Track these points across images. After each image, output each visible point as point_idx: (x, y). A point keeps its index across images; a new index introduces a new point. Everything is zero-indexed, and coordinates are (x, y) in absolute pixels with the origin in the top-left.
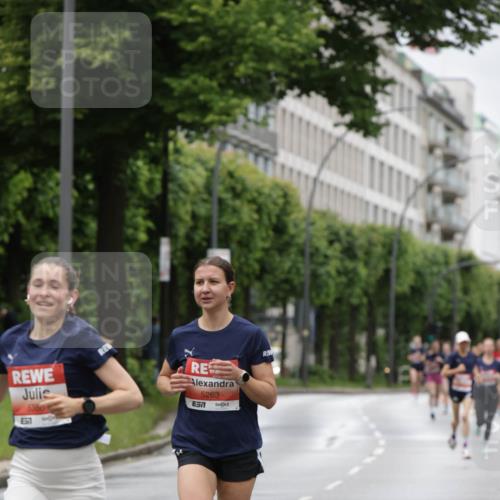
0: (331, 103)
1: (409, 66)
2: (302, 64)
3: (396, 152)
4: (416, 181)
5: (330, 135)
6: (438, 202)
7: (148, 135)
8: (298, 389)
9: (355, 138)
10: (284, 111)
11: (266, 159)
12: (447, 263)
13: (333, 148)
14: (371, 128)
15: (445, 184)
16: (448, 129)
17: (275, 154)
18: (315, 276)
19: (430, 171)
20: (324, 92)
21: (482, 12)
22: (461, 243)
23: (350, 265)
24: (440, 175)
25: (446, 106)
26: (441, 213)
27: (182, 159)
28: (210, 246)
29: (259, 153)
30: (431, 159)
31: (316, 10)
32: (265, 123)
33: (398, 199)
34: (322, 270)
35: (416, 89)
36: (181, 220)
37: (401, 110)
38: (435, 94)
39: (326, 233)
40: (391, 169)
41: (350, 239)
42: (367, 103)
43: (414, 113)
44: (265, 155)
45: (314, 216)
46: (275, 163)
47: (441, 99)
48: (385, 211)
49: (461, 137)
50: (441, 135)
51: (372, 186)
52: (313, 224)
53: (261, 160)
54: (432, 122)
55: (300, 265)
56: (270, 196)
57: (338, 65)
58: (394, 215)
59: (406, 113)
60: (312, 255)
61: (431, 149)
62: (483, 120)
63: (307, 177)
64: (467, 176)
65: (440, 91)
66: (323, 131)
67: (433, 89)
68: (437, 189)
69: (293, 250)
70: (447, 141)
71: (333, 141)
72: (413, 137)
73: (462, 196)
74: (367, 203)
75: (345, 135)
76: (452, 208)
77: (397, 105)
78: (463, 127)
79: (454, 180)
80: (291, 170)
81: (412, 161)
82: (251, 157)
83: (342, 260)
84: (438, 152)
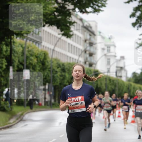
0: (58, 28)
1: (79, 17)
2: (49, 17)
3: (75, 42)
4: (81, 50)
5: (57, 37)
6: (88, 56)
7: (6, 37)
8: (50, 109)
9: (64, 38)
10: (44, 30)
11: (39, 44)
12: (91, 73)
13: (58, 41)
14: (69, 35)
15: (90, 51)
16: (90, 35)
17: (41, 42)
18: (53, 77)
19: (85, 47)
20: (56, 25)
21: (100, 3)
22: (95, 67)
23: (63, 74)
24: (88, 48)
25: (89, 29)
26: (89, 59)
27: (15, 44)
28: (24, 69)
29: (37, 42)
30: (85, 44)
31: (53, 2)
32: (38, 34)
33: (77, 55)
34: (55, 75)
35: (81, 24)
36: (15, 61)
37: (77, 30)
38: (86, 25)
39: (57, 65)
40: (74, 47)
41: (63, 66)
42: (68, 28)
43: (80, 31)
44: (39, 43)
45: (53, 60)
46: (41, 45)
47: (88, 27)
48: (73, 58)
49: (94, 37)
50: (88, 37)
51: (69, 51)
52: (53, 62)
53: (37, 44)
54: (86, 33)
55: (49, 74)
56: (40, 54)
57: (60, 17)
58: (75, 60)
59: (78, 31)
60: (53, 71)
61: (86, 41)
62: (100, 33)
63: (50, 49)
64: (96, 49)
65: (88, 25)
66: (55, 36)
67: (86, 24)
68: (87, 52)
69: (47, 70)
70: (90, 39)
71: (58, 39)
72: (80, 38)
73: (95, 54)
74: (68, 56)
75: (61, 37)
76: (92, 58)
77: (76, 29)
78: (94, 35)
79: (92, 50)
80: (46, 47)
81: (80, 44)
82: (34, 43)
83: (61, 73)
84: (88, 42)
